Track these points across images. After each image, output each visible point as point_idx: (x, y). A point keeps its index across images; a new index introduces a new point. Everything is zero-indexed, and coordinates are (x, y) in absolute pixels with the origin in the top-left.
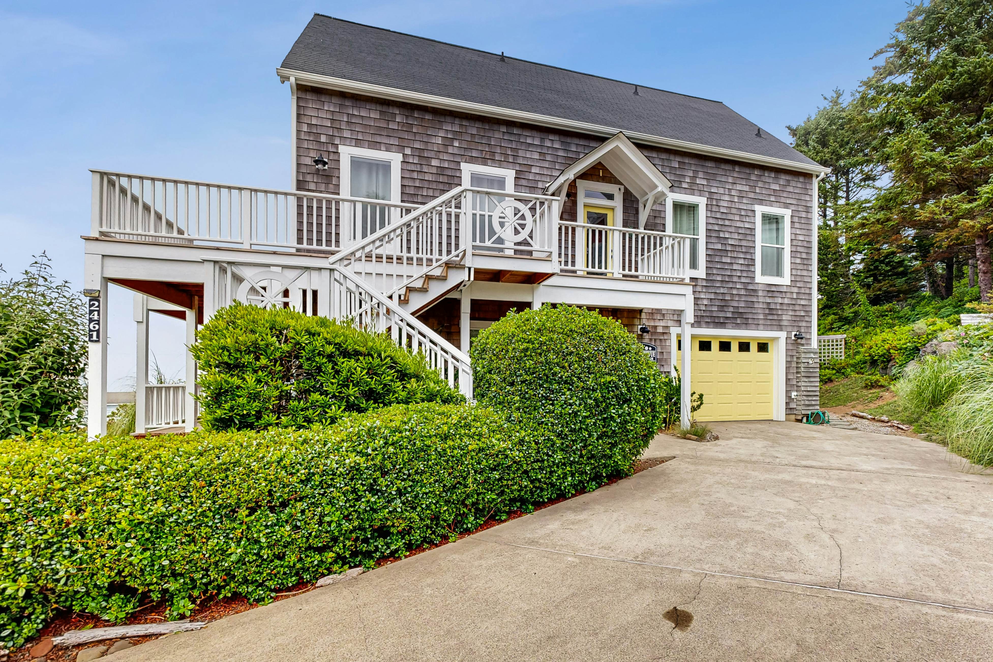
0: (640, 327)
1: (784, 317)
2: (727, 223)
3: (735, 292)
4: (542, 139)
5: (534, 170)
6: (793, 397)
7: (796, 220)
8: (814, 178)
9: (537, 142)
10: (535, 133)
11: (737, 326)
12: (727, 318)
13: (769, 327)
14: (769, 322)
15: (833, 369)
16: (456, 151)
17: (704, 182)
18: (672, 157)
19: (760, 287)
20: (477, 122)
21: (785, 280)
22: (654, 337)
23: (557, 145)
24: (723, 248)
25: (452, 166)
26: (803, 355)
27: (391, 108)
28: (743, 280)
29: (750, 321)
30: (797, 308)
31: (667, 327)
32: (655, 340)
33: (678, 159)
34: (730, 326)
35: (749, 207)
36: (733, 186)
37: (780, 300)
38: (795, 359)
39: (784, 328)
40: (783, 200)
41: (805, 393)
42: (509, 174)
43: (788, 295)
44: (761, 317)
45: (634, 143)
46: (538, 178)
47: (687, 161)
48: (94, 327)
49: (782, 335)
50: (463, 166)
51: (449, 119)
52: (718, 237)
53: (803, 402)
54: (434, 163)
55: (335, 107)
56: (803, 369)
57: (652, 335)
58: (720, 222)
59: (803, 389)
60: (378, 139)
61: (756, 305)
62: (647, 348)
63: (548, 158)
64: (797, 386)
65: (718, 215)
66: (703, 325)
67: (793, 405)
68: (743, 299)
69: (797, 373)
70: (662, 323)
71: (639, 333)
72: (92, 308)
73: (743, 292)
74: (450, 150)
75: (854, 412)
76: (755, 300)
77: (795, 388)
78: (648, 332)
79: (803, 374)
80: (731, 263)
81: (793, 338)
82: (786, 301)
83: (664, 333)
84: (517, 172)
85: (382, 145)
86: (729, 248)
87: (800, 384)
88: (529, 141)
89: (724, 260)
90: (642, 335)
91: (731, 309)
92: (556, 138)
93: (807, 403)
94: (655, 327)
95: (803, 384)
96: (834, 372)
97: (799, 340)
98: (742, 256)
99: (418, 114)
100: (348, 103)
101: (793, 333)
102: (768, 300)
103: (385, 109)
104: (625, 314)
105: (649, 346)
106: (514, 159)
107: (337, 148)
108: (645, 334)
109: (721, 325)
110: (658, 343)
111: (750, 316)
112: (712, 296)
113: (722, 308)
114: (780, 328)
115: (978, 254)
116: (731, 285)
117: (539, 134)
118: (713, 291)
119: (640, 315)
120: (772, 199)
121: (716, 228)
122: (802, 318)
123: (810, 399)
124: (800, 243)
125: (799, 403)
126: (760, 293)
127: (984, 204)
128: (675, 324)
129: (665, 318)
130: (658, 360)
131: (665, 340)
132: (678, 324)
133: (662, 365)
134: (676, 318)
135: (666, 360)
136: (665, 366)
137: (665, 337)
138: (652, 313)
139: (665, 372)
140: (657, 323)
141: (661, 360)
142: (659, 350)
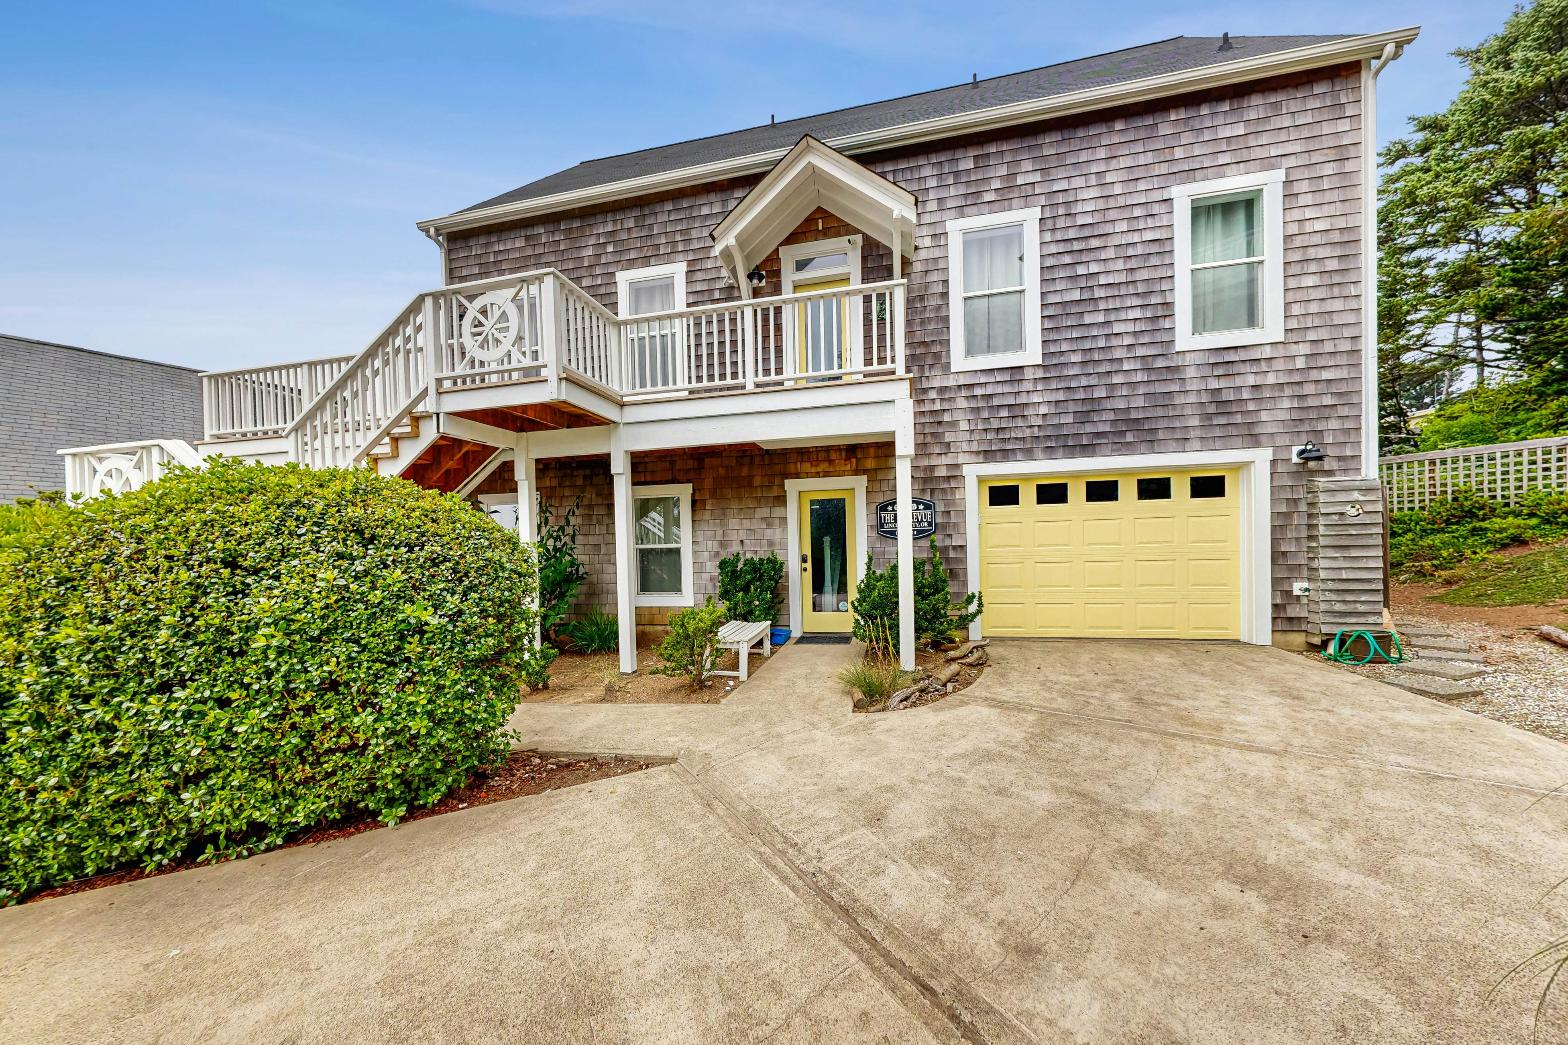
1: (1264, 416)
2: (1094, 243)
3: (1117, 379)
6: (1296, 592)
8: (1365, 72)
10: (713, 197)
11: (1129, 448)
12: (1098, 435)
13: (1218, 444)
14: (1217, 432)
15: (1532, 515)
16: (610, 258)
17: (1037, 177)
18: (959, 154)
19: (1189, 359)
21: (1268, 332)
22: (929, 487)
24: (1086, 296)
25: (606, 280)
26: (1323, 497)
28: (1140, 352)
29: (1161, 435)
30: (1309, 389)
31: (957, 466)
32: (932, 491)
33: (973, 152)
35: (1157, 196)
36: (1107, 164)
37: (1251, 380)
38: (1303, 507)
39: (1263, 439)
40: (1257, 153)
41: (1331, 585)
42: (678, 270)
43: (1279, 365)
44: (1196, 422)
45: (851, 157)
47: (993, 149)
49: (1262, 457)
50: (619, 276)
52: (1075, 278)
53: (1323, 607)
56: (1322, 530)
57: (924, 483)
58: (1077, 246)
59: (1323, 574)
61: (1179, 400)
64: (1310, 569)
65: (1071, 234)
66: (1039, 453)
67: (1293, 611)
68: (1141, 390)
69: (1311, 538)
70: (944, 460)
73: (1140, 377)
74: (603, 260)
75: (1546, 629)
76: (1174, 387)
77: (1305, 573)
79: (1322, 541)
80: (1108, 323)
81: (1295, 459)
82: (1271, 379)
83: (948, 478)
84: (690, 263)
86: (1099, 293)
87: (1315, 564)
89: (1088, 319)
91: (1109, 416)
93: (1338, 607)
94: (932, 468)
95: (1323, 563)
96: (1534, 521)
97: (1312, 464)
98: (1136, 302)
101: (1296, 449)
102: (1214, 384)
104: (872, 451)
106: (685, 246)
109: (1088, 449)
110: (938, 495)
111: (1162, 424)
112: (1060, 396)
113: (1083, 417)
114: (1254, 440)
116: (1106, 368)
117: (719, 196)
118: (1063, 385)
120: (1225, 159)
121: (1068, 259)
122: (1327, 413)
123: (1349, 598)
124: (1316, 239)
125: (1313, 607)
126: (1191, 373)
128: (973, 458)
129: (952, 450)
130: (940, 526)
131: (953, 489)
132: (981, 458)
133: (949, 535)
134: (974, 447)
135: (956, 525)
136: (954, 537)
137: (953, 484)
138: (925, 444)
139: (954, 547)
140: (934, 461)
141: (944, 526)
142: (940, 507)
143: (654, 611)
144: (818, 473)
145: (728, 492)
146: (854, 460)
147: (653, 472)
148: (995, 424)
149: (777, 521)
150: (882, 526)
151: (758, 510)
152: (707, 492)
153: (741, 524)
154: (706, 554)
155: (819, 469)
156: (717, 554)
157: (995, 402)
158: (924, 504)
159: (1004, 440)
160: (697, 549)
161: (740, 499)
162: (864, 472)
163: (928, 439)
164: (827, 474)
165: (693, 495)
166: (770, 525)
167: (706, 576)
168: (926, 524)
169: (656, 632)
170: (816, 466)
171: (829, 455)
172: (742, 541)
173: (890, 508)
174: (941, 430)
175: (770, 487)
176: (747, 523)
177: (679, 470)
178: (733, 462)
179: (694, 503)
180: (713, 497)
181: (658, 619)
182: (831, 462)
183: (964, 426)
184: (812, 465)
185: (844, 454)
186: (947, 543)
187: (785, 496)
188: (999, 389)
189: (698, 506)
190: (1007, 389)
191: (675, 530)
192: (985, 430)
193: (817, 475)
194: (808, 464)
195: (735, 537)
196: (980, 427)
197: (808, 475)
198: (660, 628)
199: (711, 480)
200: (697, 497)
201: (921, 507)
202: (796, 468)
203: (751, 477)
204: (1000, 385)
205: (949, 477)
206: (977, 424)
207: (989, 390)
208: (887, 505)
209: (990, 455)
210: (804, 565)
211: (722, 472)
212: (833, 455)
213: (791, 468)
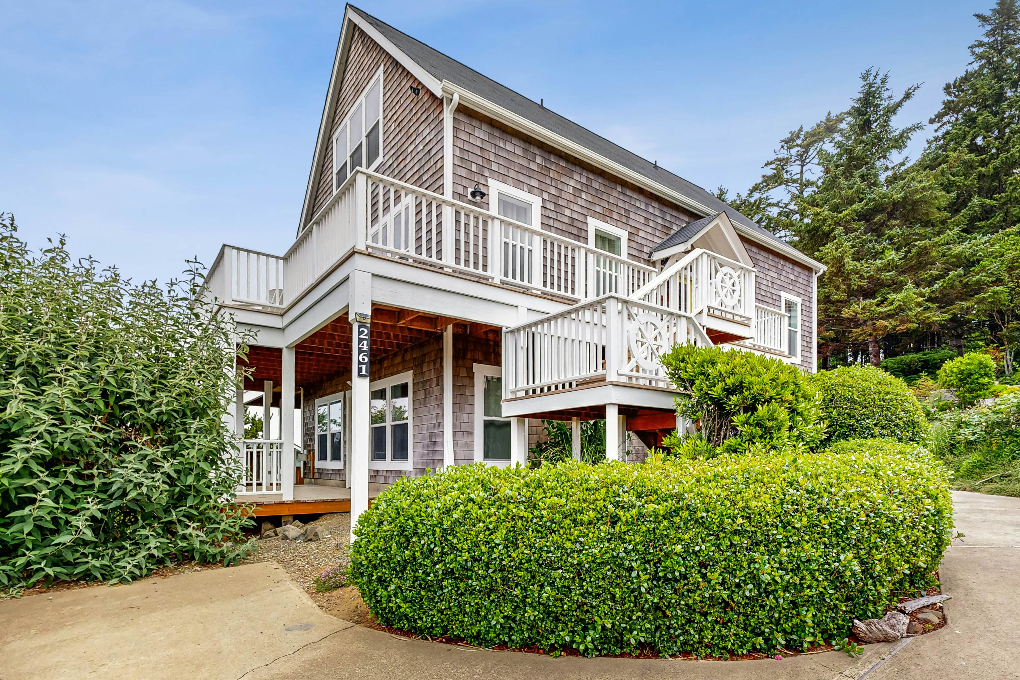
4: (647, 205)
5: (641, 234)
7: (804, 308)
8: (814, 274)
9: (643, 207)
16: (584, 204)
20: (600, 178)
21: (797, 360)
23: (657, 213)
25: (581, 218)
27: (532, 146)
35: (778, 292)
36: (768, 272)
40: (796, 289)
42: (624, 235)
46: (643, 242)
48: (364, 359)
50: (590, 220)
51: (578, 169)
54: (567, 212)
55: (484, 135)
60: (521, 178)
63: (651, 224)
72: (361, 336)
74: (580, 202)
84: (629, 233)
85: (525, 185)
88: (638, 204)
92: (656, 205)
99: (555, 159)
100: (497, 134)
103: (527, 146)
106: (626, 220)
107: (487, 181)
115: (870, 349)
120: (791, 287)
124: (806, 329)
127: (894, 310)
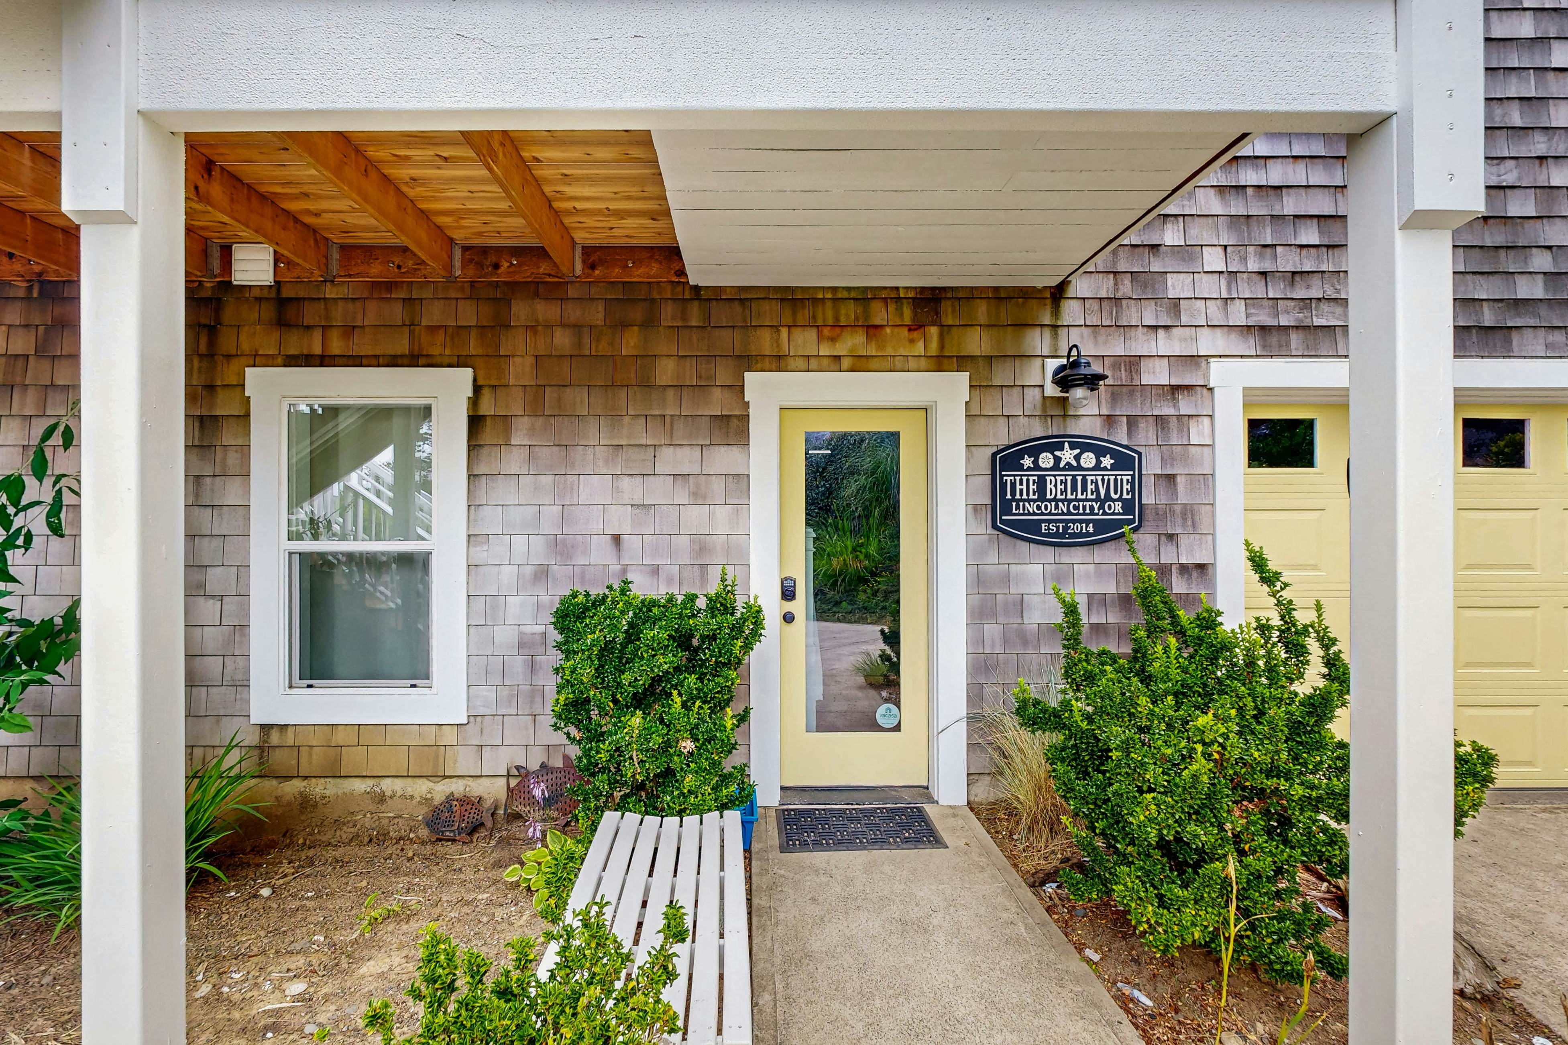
0: (1052, 365)
12: (1518, 304)
22: (1124, 409)
31: (1194, 360)
32: (1132, 422)
34: (1535, 342)
57: (1114, 398)
62: (1088, 459)
70: (1165, 344)
71: (1052, 390)
78: (1092, 381)
90: (1063, 402)
91: (1542, 262)
94: (1133, 363)
105: (1100, 452)
108: (1079, 393)
110: (1146, 435)
119: (1056, 311)
128: (1235, 344)
129: (1184, 320)
130: (1149, 514)
131: (1184, 420)
132: (1249, 346)
133: (1171, 537)
134: (1238, 315)
135: (1189, 514)
136: (1184, 541)
137: (1185, 406)
138: (1117, 300)
139: (1184, 569)
140: (1141, 345)
141: (1163, 513)
142: (1152, 465)
143: (340, 738)
144: (838, 358)
145: (578, 398)
146: (934, 331)
147: (349, 330)
148: (1288, 261)
149: (718, 486)
150: (1006, 508)
151: (666, 453)
152: (518, 393)
153: (615, 490)
154: (508, 573)
155: (841, 349)
156: (542, 574)
157: (1290, 205)
158: (1114, 454)
159: (1306, 303)
160: (480, 554)
161: (615, 417)
162: (961, 362)
163: (1126, 288)
164: (860, 364)
165: (474, 401)
166: (698, 497)
167: (505, 636)
168: (1118, 507)
169: (349, 796)
170: (833, 340)
171: (867, 315)
172: (617, 539)
173: (1027, 462)
174: (1156, 266)
175: (702, 388)
176: (633, 490)
177: (433, 329)
178: (597, 315)
179: (475, 422)
180: (535, 409)
181: (352, 758)
182: (872, 330)
183: (1213, 260)
184: (820, 338)
185: (907, 312)
186: (1168, 556)
187: (745, 418)
188: (1297, 174)
189: (488, 436)
190: (1318, 176)
191: (421, 498)
192: (1264, 274)
193: (836, 363)
194: (812, 334)
195: (597, 526)
196: (1253, 265)
197: (810, 364)
198: (360, 786)
199: (529, 361)
200: (486, 408)
201: (1107, 461)
202: (777, 342)
203: (646, 360)
204: (1301, 165)
205: (1175, 389)
206: (1244, 260)
207: (1275, 175)
208: (1020, 454)
209: (1274, 339)
210: (789, 606)
211: (562, 340)
212: (879, 315)
213: (764, 342)
